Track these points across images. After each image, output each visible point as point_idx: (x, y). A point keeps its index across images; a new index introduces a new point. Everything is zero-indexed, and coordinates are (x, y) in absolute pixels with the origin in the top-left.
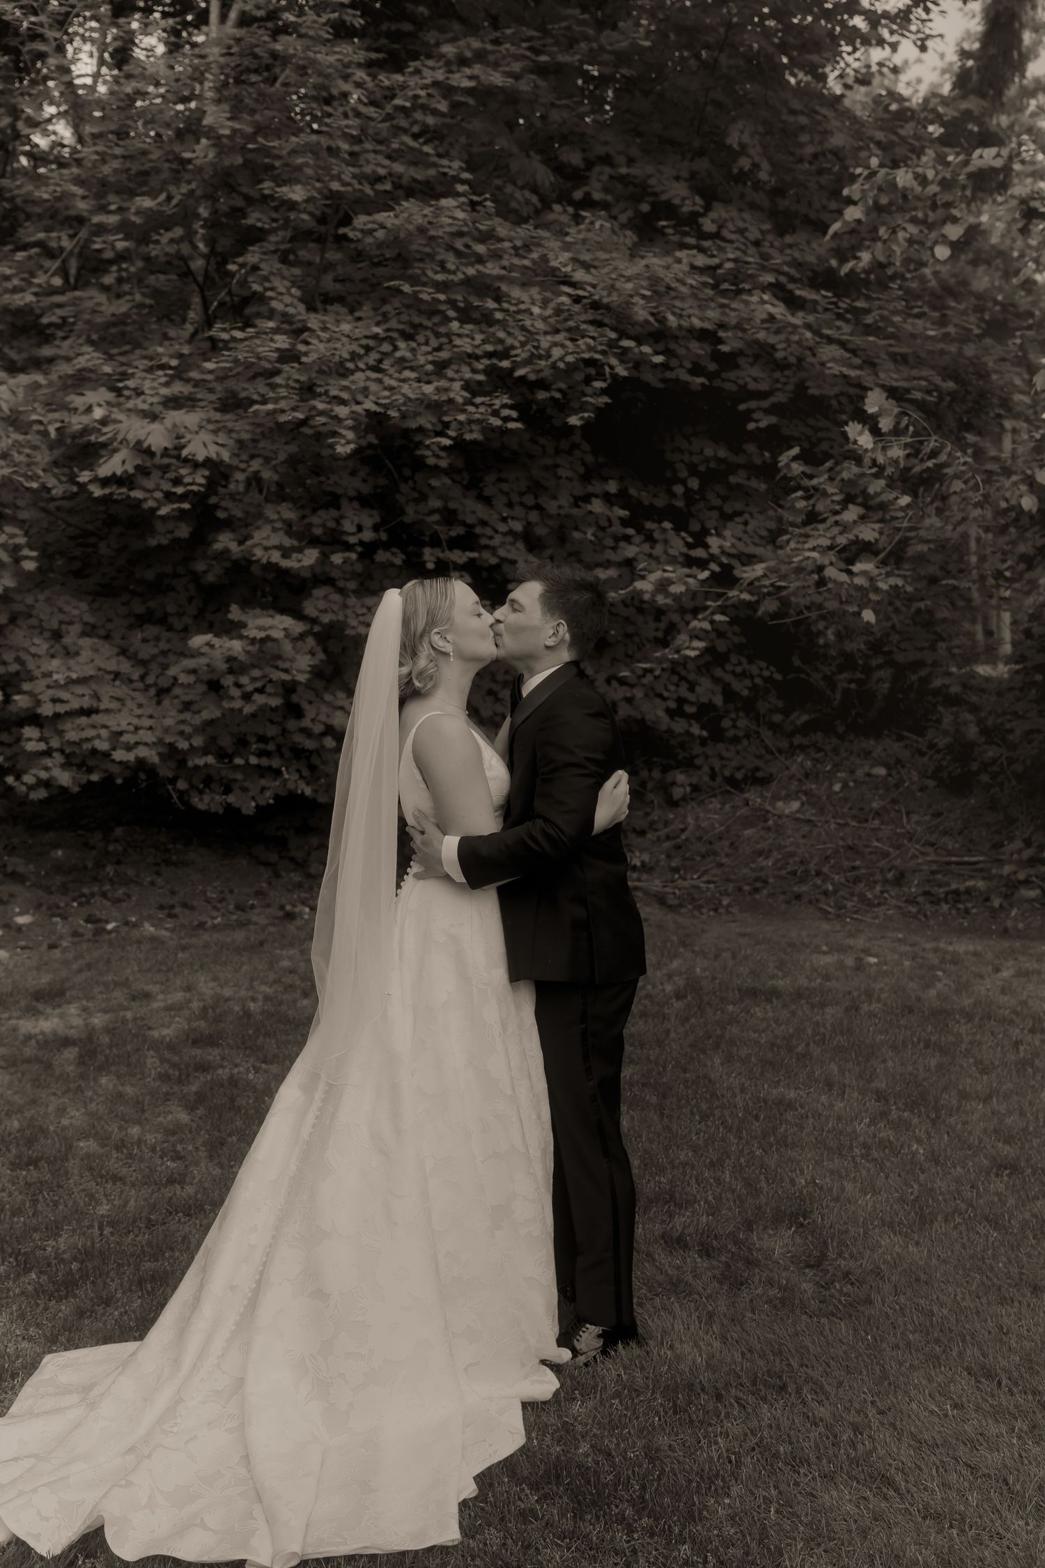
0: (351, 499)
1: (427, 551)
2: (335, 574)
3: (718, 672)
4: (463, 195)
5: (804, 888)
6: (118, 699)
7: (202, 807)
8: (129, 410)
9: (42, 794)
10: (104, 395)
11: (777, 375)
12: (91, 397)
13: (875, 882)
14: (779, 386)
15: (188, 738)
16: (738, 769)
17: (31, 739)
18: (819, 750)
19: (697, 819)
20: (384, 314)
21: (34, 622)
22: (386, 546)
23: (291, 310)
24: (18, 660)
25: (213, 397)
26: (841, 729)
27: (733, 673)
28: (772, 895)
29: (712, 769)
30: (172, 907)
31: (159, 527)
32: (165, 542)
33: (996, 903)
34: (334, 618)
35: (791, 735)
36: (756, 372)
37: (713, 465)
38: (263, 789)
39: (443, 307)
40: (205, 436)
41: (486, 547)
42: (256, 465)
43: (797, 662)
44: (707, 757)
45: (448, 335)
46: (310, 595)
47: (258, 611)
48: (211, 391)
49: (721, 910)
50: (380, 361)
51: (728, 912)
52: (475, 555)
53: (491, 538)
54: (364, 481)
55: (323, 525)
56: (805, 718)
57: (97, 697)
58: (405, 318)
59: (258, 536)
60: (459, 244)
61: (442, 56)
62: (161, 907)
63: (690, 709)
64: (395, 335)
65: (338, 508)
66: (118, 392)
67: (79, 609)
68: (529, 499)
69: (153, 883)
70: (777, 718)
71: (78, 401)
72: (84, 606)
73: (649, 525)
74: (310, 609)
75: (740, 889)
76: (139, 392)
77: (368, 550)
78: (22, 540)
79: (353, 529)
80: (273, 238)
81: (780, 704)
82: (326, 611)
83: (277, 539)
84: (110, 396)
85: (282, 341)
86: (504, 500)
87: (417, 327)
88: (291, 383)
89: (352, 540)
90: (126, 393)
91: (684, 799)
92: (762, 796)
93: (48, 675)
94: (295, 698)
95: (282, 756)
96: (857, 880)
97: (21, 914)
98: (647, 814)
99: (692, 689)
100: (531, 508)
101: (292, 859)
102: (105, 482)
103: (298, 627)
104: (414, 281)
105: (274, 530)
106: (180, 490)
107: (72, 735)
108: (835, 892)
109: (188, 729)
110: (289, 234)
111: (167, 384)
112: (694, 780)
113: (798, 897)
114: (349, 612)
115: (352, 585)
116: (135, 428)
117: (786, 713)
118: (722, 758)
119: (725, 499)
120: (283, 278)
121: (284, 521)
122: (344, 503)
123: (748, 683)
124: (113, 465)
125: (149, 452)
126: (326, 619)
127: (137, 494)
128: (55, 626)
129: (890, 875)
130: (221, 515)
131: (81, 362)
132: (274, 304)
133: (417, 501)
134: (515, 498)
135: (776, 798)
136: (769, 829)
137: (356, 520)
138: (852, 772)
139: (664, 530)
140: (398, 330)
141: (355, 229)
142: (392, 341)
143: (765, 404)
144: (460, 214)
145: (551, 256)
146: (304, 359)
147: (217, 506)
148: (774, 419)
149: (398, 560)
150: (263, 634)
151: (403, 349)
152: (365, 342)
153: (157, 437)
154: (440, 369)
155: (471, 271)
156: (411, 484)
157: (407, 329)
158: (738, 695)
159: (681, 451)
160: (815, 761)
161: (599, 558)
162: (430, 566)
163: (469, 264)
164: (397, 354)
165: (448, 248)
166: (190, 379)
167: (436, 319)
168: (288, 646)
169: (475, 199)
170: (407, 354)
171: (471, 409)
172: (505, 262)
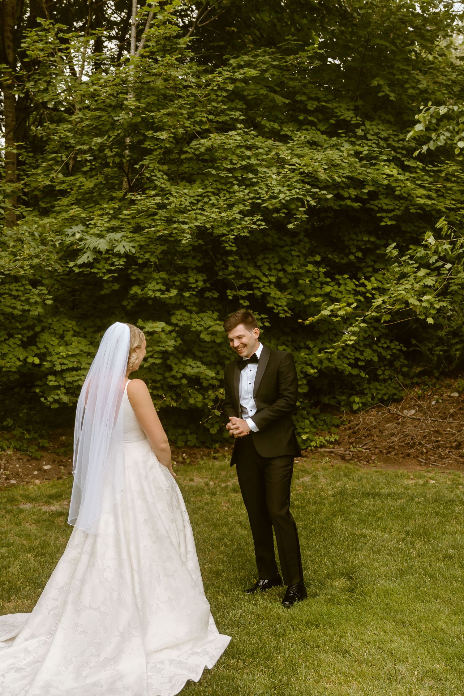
0: (193, 269)
1: (229, 292)
2: (186, 303)
3: (375, 347)
4: (240, 129)
5: (412, 451)
8: (92, 234)
9: (55, 406)
10: (81, 227)
11: (397, 202)
12: (75, 229)
13: (447, 448)
14: (397, 207)
16: (385, 394)
17: (52, 381)
18: (426, 385)
19: (364, 419)
20: (205, 185)
21: (52, 331)
22: (210, 290)
23: (163, 186)
24: (45, 347)
25: (130, 226)
26: (437, 374)
27: (382, 347)
28: (396, 454)
29: (373, 395)
31: (105, 285)
32: (108, 292)
34: (185, 323)
35: (412, 378)
36: (386, 201)
37: (368, 246)
39: (231, 180)
40: (124, 243)
41: (257, 288)
42: (147, 256)
43: (414, 342)
44: (370, 389)
45: (234, 193)
46: (174, 314)
47: (151, 321)
48: (129, 223)
49: (371, 462)
50: (203, 206)
51: (374, 462)
52: (251, 292)
53: (258, 284)
54: (199, 261)
55: (180, 281)
56: (419, 369)
57: (79, 362)
58: (214, 186)
59: (150, 286)
60: (238, 151)
63: (360, 363)
64: (210, 194)
65: (187, 273)
66: (87, 226)
67: (71, 324)
68: (279, 266)
70: (405, 369)
71: (69, 231)
72: (74, 323)
73: (337, 277)
74: (174, 320)
75: (381, 452)
76: (95, 225)
77: (202, 291)
78: (45, 292)
79: (193, 281)
80: (155, 153)
81: (406, 362)
82: (181, 320)
83: (158, 287)
84: (83, 228)
85: (158, 200)
86: (267, 267)
87: (220, 190)
88: (163, 218)
89: (193, 286)
90: (91, 226)
91: (359, 409)
92: (397, 408)
93: (58, 353)
94: (169, 362)
95: (163, 389)
96: (438, 447)
97: (46, 465)
98: (341, 417)
99: (362, 354)
100: (280, 270)
102: (80, 266)
103: (169, 328)
104: (217, 169)
105: (158, 283)
106: (113, 268)
107: (69, 379)
108: (427, 452)
110: (162, 151)
111: (109, 222)
112: (364, 401)
113: (408, 455)
114: (193, 321)
115: (194, 308)
116: (93, 242)
117: (410, 367)
118: (377, 389)
119: (375, 262)
120: (160, 171)
121: (162, 279)
122: (190, 271)
123: (389, 352)
124: (84, 259)
125: (100, 252)
126: (181, 324)
127: (94, 271)
128: (61, 332)
129: (454, 445)
130: (133, 278)
131: (72, 213)
132: (156, 182)
133: (223, 269)
134: (272, 266)
135: (404, 408)
136: (398, 424)
137: (195, 277)
138: (442, 395)
139: (345, 279)
140: (211, 192)
141: (191, 148)
142: (208, 196)
143: (390, 215)
144: (238, 138)
145: (280, 153)
146: (169, 207)
147: (131, 274)
148: (394, 223)
149: (216, 296)
150: (152, 330)
151: (213, 199)
152: (196, 198)
153: (103, 245)
154: (230, 207)
155: (244, 163)
156: (221, 261)
157: (216, 191)
158: (385, 358)
159: (353, 240)
160: (424, 390)
161: (313, 293)
162: (230, 298)
163: (244, 160)
164: (211, 202)
165: (233, 153)
166: (119, 219)
167: (228, 186)
168: (163, 336)
169: (246, 130)
170: (215, 202)
171: (243, 222)
172: (260, 157)
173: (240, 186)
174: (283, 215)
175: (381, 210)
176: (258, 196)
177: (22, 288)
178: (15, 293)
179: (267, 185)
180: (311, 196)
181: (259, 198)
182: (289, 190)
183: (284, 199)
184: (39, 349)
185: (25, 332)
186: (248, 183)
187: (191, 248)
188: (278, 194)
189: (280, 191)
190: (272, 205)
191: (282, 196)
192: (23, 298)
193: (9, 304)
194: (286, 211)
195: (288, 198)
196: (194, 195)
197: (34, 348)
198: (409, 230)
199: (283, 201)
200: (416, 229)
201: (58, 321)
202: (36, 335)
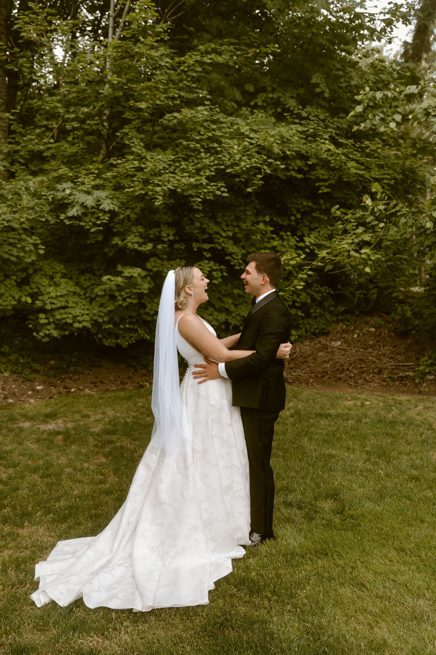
0: (164, 224)
1: (194, 244)
2: (158, 252)
3: (309, 291)
4: (208, 105)
5: (342, 375)
6: (75, 303)
7: (107, 344)
8: (79, 190)
9: (46, 339)
10: (69, 184)
11: (331, 173)
12: (65, 185)
13: (370, 373)
14: (332, 177)
15: (102, 318)
16: (316, 329)
17: (42, 318)
18: (349, 321)
19: (300, 348)
20: (177, 152)
21: (43, 272)
22: (178, 242)
23: (140, 151)
24: (37, 288)
25: (111, 185)
26: (357, 313)
27: (315, 291)
28: (329, 378)
29: (306, 329)
30: (96, 383)
31: (91, 236)
32: (93, 242)
33: (417, 381)
34: (158, 269)
35: (338, 315)
36: (323, 172)
37: (306, 209)
38: (131, 337)
39: (199, 149)
40: (109, 201)
41: (218, 243)
42: (128, 212)
43: (339, 287)
44: (304, 324)
45: (201, 159)
46: (149, 261)
47: (128, 267)
48: (111, 182)
49: (310, 384)
50: (175, 170)
51: (312, 385)
52: (213, 245)
53: (219, 239)
54: (170, 217)
55: (154, 234)
56: (343, 309)
57: (67, 302)
58: (184, 153)
59: (129, 238)
60: (206, 124)
61: (199, 50)
62: (92, 383)
63: (297, 305)
64: (181, 159)
65: (160, 227)
66: (75, 183)
67: (60, 267)
68: (235, 223)
69: (88, 374)
70: (332, 309)
71: (59, 187)
72: (62, 266)
73: (282, 233)
74: (149, 266)
75: (317, 376)
76: (83, 184)
77: (171, 243)
78: (39, 242)
79: (166, 236)
80: (134, 123)
81: (333, 303)
82: (155, 267)
83: (136, 239)
84: (72, 185)
85: (136, 164)
86: (225, 223)
87: (189, 157)
88: (140, 180)
89: (166, 240)
90: (78, 183)
91: (295, 340)
92: (327, 340)
93: (49, 293)
94: (143, 301)
95: (138, 324)
96: (363, 372)
97: (38, 385)
99: (298, 297)
100: (236, 227)
101: (142, 364)
102: (70, 218)
103: (144, 273)
104: (188, 140)
105: (136, 236)
106: (99, 222)
107: (58, 317)
108: (354, 377)
109: (102, 314)
110: (140, 121)
111: (94, 180)
112: (299, 333)
113: (340, 379)
114: (164, 267)
115: (165, 257)
116: (82, 198)
117: (336, 307)
118: (310, 324)
119: (311, 223)
120: (137, 139)
121: (139, 232)
122: (162, 225)
123: (320, 295)
124: (73, 212)
125: (86, 207)
126: (155, 270)
127: (82, 224)
128: (51, 274)
129: (376, 371)
130: (115, 230)
131: (61, 172)
132: (134, 149)
133: (190, 225)
134: (229, 223)
135: (331, 340)
136: (328, 352)
137: (167, 232)
138: (362, 330)
139: (288, 236)
141: (165, 120)
142: (179, 162)
143: (326, 184)
144: (206, 113)
145: (241, 128)
146: (145, 170)
147: (114, 227)
148: (329, 190)
149: (183, 248)
150: (130, 275)
151: (184, 165)
152: (169, 163)
153: (90, 201)
154: (198, 171)
155: (210, 134)
156: (188, 218)
157: (185, 157)
158: (317, 299)
159: (294, 203)
160: (347, 325)
161: (262, 246)
162: (195, 249)
163: (209, 132)
164: (181, 167)
165: (202, 126)
166: (102, 178)
167: (196, 153)
168: (139, 280)
169: (212, 107)
170: (185, 167)
171: (209, 187)
172: (224, 130)
173: (206, 153)
174: (243, 180)
175: (319, 180)
176: (221, 163)
177: (18, 237)
178: (12, 241)
179: (229, 153)
180: (267, 165)
181: (223, 164)
182: (249, 159)
183: (244, 166)
184: (32, 289)
185: (20, 273)
186: (213, 151)
187: (164, 205)
189: (241, 160)
190: (236, 171)
191: (243, 164)
192: (19, 246)
193: (6, 250)
194: (246, 177)
195: (248, 166)
196: (166, 160)
197: (28, 288)
198: (339, 196)
199: (244, 169)
200: (344, 195)
201: (48, 264)
202: (29, 276)
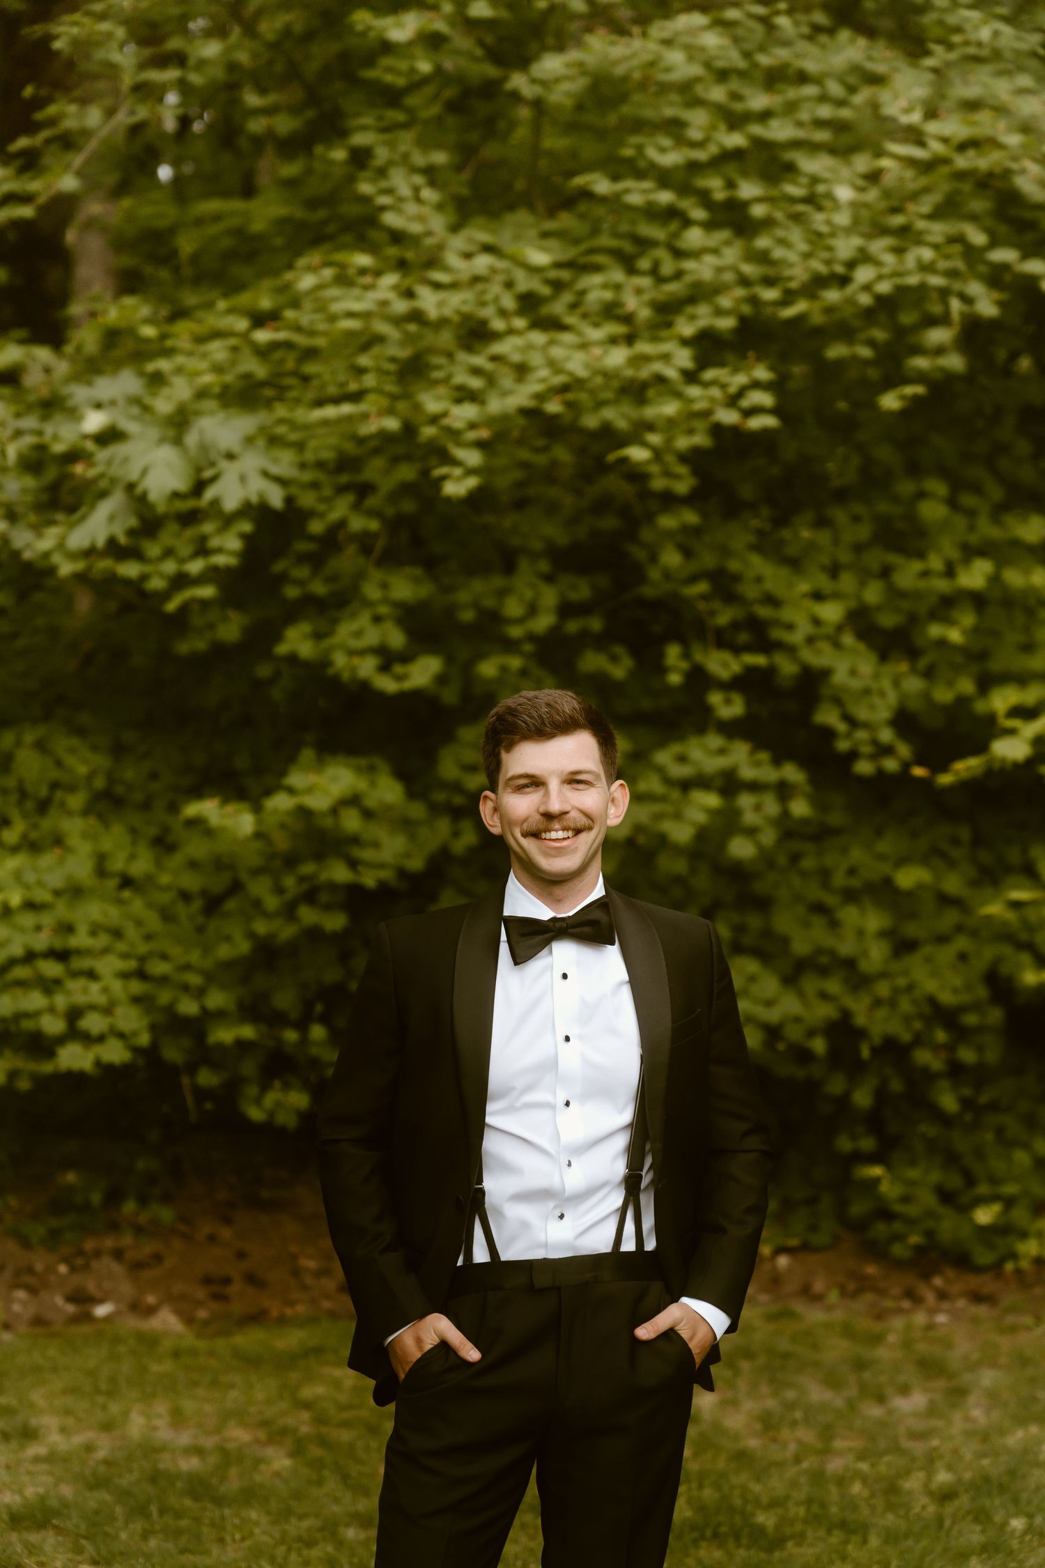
0: (535, 558)
1: (673, 653)
7: (255, 1114)
8: (151, 415)
15: (200, 993)
22: (601, 642)
23: (417, 228)
30: (227, 1281)
40: (252, 461)
41: (783, 645)
42: (343, 505)
45: (689, 255)
52: (759, 660)
53: (789, 628)
55: (476, 605)
59: (344, 632)
60: (716, 94)
62: (207, 1281)
69: (212, 1238)
83: (372, 637)
89: (515, 632)
102: (79, 554)
104: (621, 170)
109: (194, 979)
120: (414, 170)
122: (524, 565)
124: (93, 527)
125: (147, 502)
127: (130, 570)
132: (387, 218)
137: (529, 594)
141: (533, 79)
147: (283, 578)
149: (621, 671)
152: (553, 274)
154: (666, 311)
155: (735, 140)
157: (628, 247)
163: (735, 126)
167: (672, 228)
171: (694, 391)
172: (804, 116)
173: (710, 228)
174: (865, 352)
176: (769, 273)
179: (809, 228)
180: (979, 278)
181: (769, 282)
182: (896, 251)
183: (869, 287)
188: (851, 265)
189: (864, 257)
190: (829, 310)
194: (880, 335)
195: (884, 288)
199: (869, 299)
201: (41, 746)
